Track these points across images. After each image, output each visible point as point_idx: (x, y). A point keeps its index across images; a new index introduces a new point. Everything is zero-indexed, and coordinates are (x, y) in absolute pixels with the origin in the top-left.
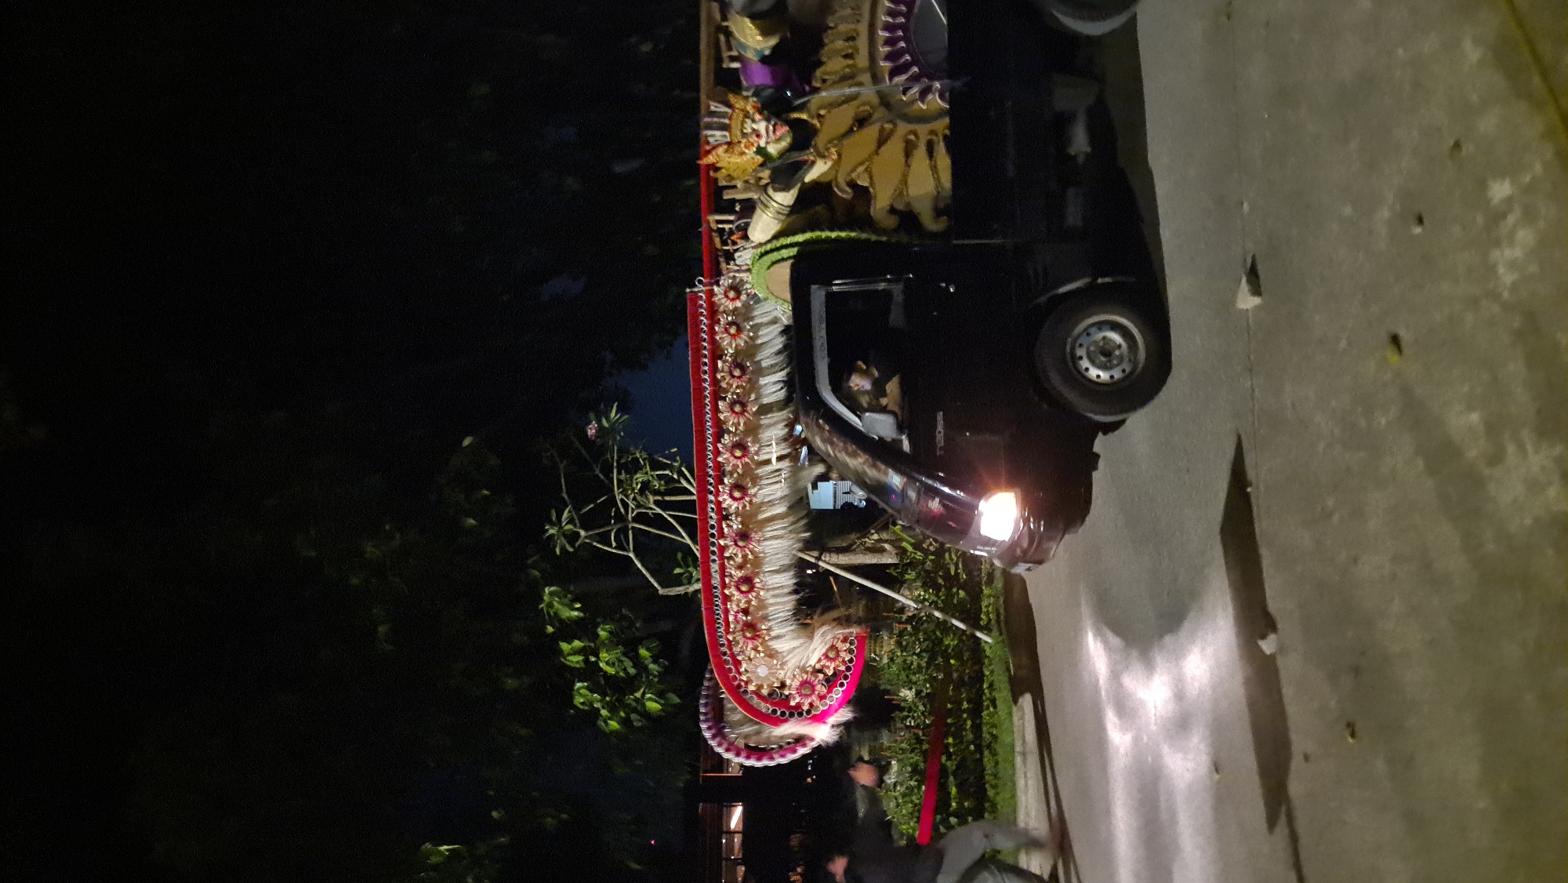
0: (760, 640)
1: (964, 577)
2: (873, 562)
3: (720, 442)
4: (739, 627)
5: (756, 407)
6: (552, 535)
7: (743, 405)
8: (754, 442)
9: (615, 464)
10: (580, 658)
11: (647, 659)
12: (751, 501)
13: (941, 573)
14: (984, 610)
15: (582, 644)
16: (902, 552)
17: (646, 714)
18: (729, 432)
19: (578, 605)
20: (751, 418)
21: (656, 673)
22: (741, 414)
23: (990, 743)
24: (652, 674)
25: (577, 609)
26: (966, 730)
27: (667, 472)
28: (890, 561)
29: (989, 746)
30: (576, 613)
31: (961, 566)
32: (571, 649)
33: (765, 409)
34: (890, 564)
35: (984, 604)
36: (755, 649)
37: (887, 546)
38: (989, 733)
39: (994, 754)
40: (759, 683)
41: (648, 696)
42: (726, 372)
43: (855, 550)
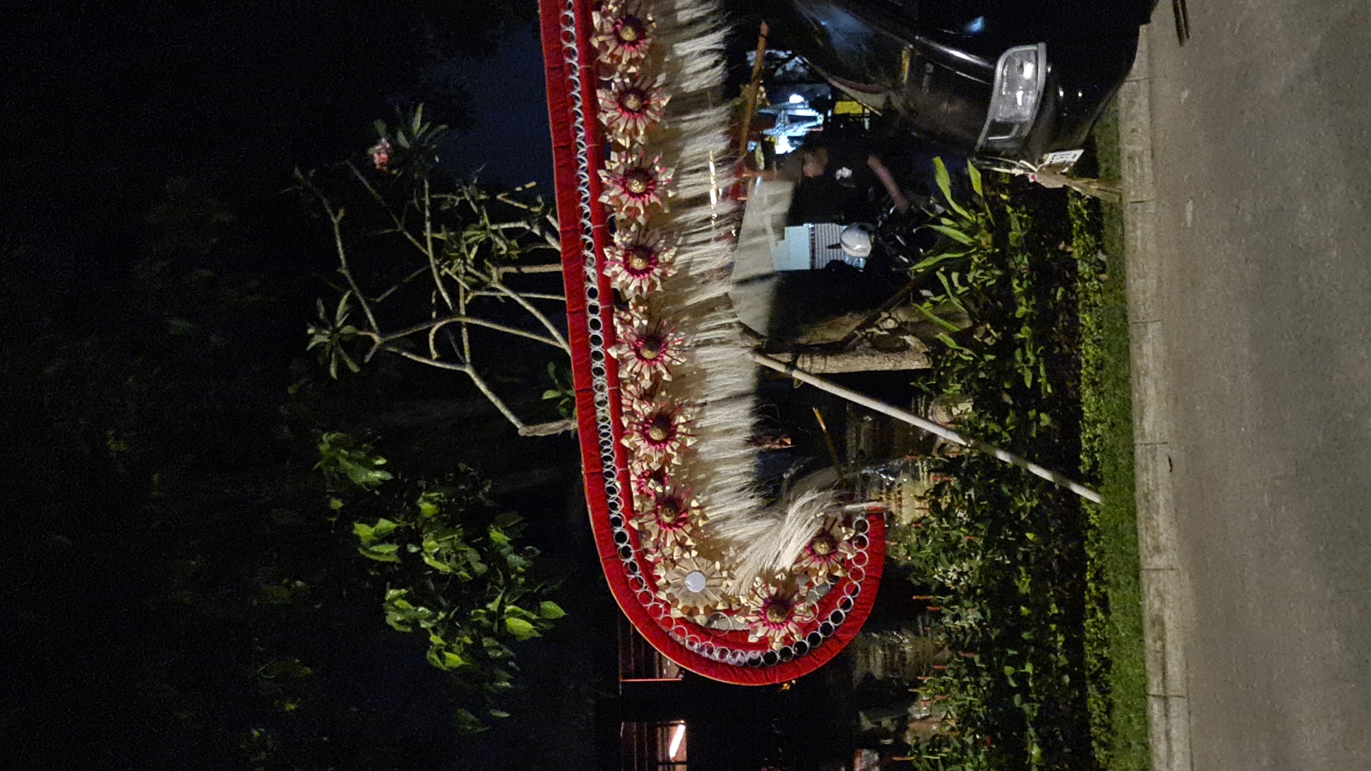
0: (688, 529)
1: (1049, 390)
2: (887, 368)
3: (604, 167)
4: (649, 505)
5: (668, 99)
6: (320, 347)
7: (643, 96)
8: (666, 164)
9: (428, 214)
10: (393, 548)
11: (504, 547)
12: (664, 274)
13: (1007, 386)
14: (1085, 446)
15: (392, 526)
16: (936, 350)
17: (507, 638)
18: (619, 148)
19: (381, 462)
20: (658, 120)
21: (520, 569)
22: (639, 112)
23: (1099, 671)
24: (514, 570)
25: (379, 468)
26: (1055, 651)
27: (521, 224)
28: (916, 365)
29: (1095, 677)
30: (378, 475)
31: (1042, 369)
32: (375, 534)
33: (684, 104)
34: (917, 370)
35: (1086, 435)
36: (681, 544)
37: (909, 339)
38: (1096, 655)
39: (1104, 692)
40: (690, 605)
41: (509, 608)
42: (610, 34)
43: (854, 348)
